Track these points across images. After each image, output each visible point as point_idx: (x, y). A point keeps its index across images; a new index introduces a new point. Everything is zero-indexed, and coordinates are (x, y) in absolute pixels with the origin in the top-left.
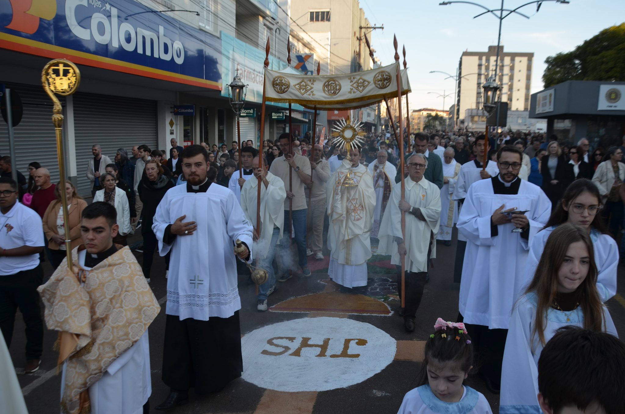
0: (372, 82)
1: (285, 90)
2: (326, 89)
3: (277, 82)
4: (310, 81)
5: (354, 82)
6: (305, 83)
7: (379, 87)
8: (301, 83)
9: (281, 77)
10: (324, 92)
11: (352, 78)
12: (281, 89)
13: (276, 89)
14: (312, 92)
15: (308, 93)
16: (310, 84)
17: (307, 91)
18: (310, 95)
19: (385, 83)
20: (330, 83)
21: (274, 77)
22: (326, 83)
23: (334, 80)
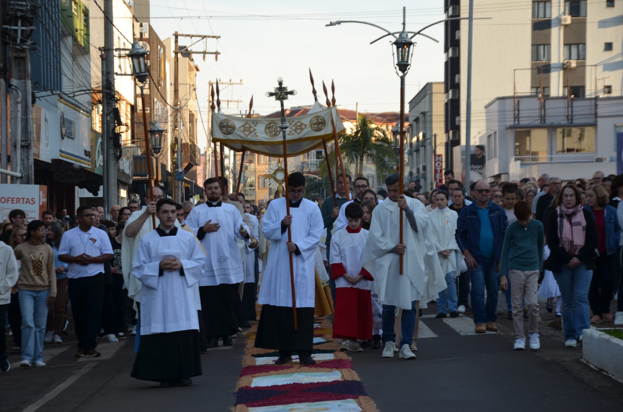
0: (308, 125)
1: (231, 131)
2: (268, 131)
3: (224, 124)
4: (253, 123)
5: (293, 125)
6: (249, 125)
7: (315, 129)
8: (245, 125)
9: (227, 120)
10: (266, 134)
11: (291, 121)
12: (227, 130)
13: (223, 131)
14: (255, 133)
15: (252, 135)
16: (253, 126)
17: (250, 132)
18: (253, 136)
19: (320, 126)
20: (271, 125)
21: (221, 120)
22: (268, 126)
23: (275, 123)
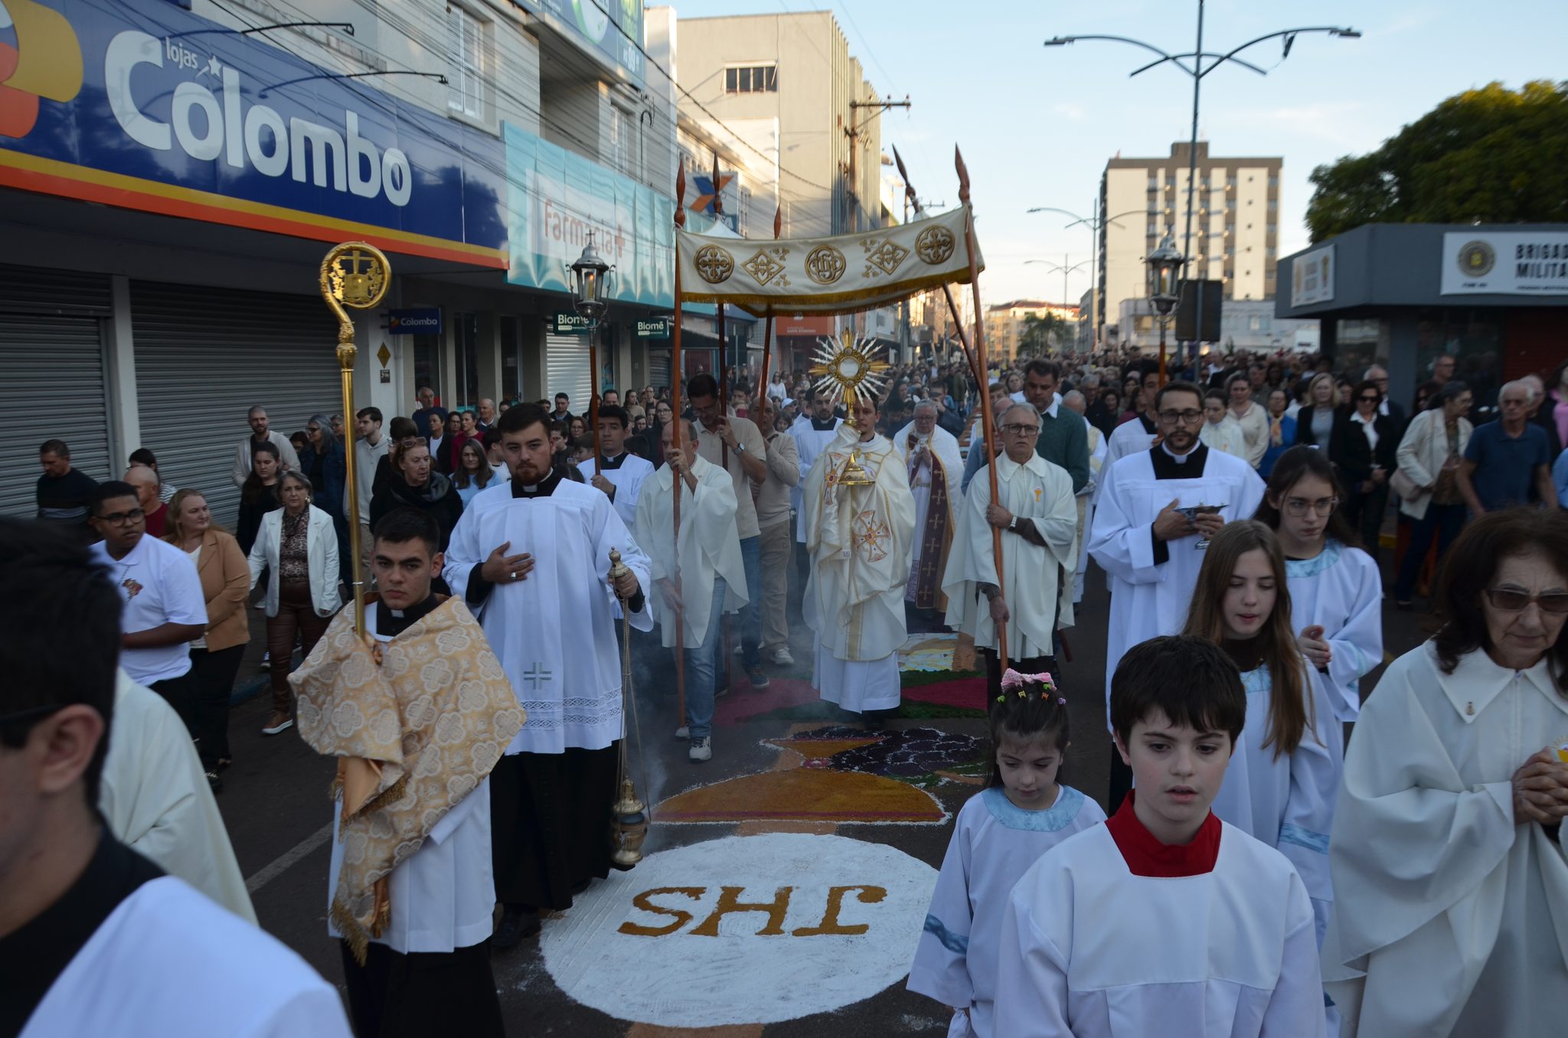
0: (913, 251)
1: (725, 275)
2: (814, 269)
3: (706, 259)
4: (777, 251)
5: (873, 251)
6: (766, 257)
7: (928, 260)
8: (757, 257)
9: (713, 248)
10: (810, 276)
11: (869, 243)
12: (714, 273)
13: (704, 275)
14: (783, 277)
15: (774, 280)
16: (777, 259)
17: (771, 276)
18: (778, 284)
19: (941, 252)
20: (820, 254)
21: (698, 248)
22: (813, 256)
23: (830, 249)
